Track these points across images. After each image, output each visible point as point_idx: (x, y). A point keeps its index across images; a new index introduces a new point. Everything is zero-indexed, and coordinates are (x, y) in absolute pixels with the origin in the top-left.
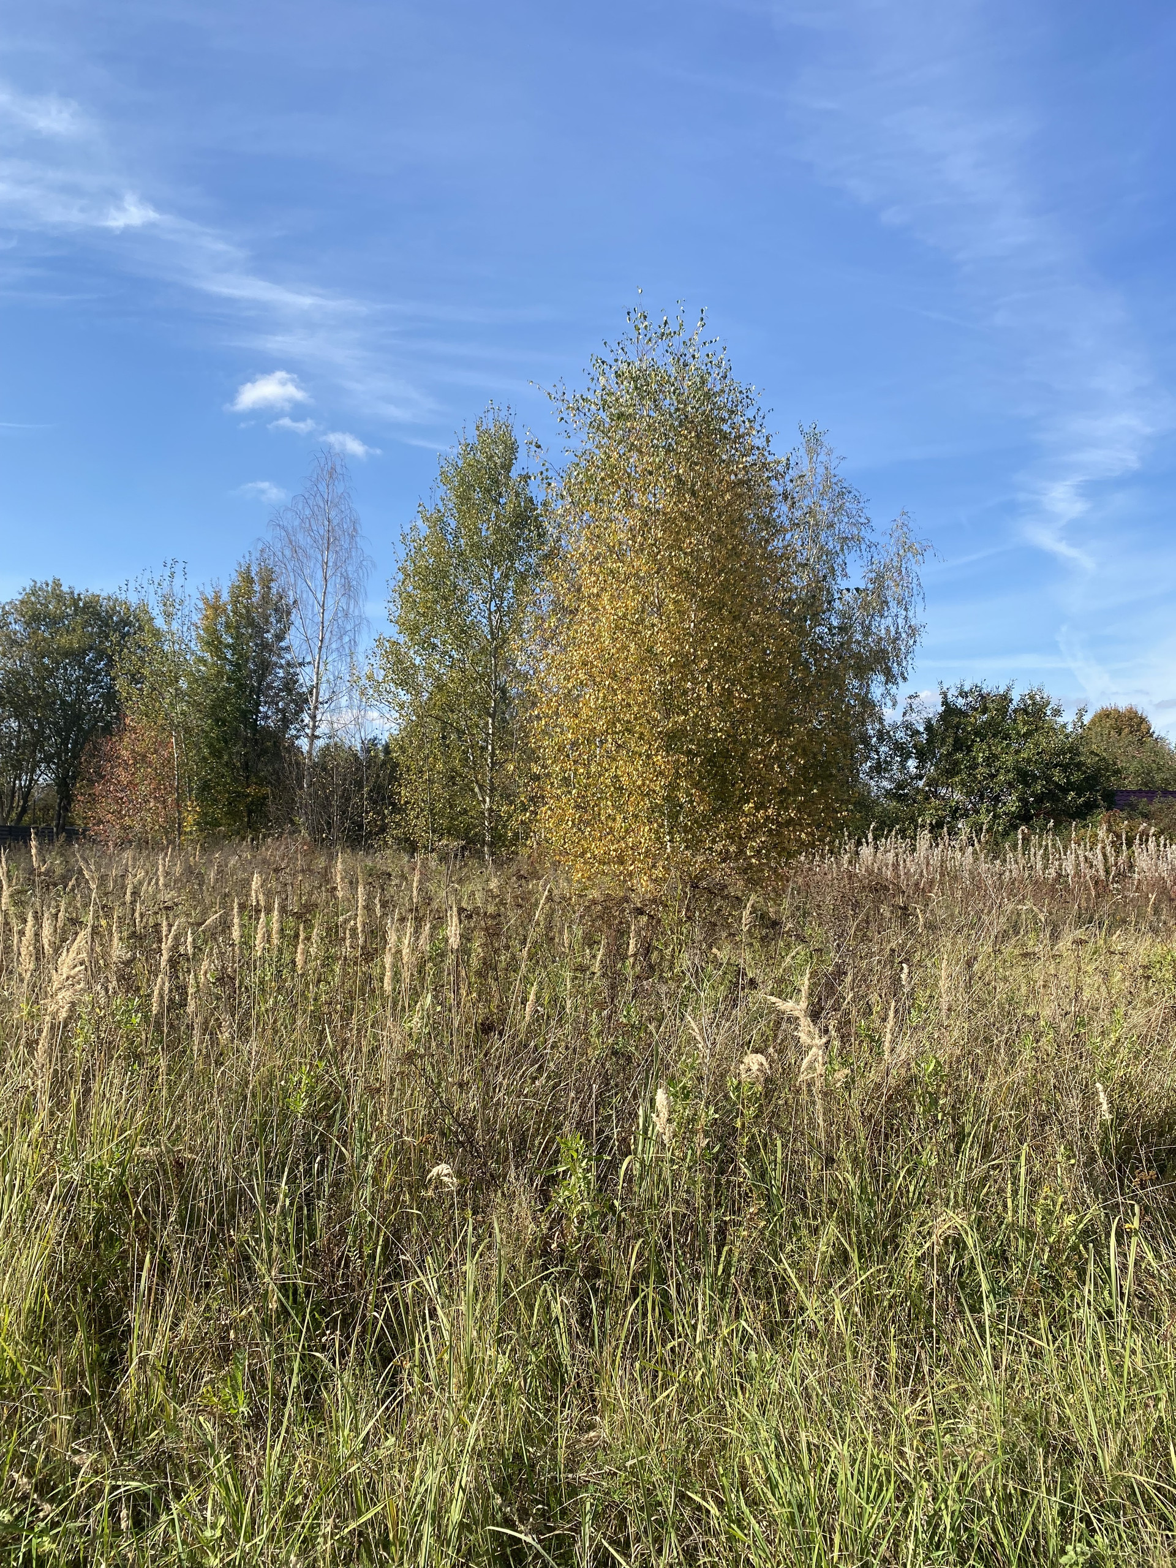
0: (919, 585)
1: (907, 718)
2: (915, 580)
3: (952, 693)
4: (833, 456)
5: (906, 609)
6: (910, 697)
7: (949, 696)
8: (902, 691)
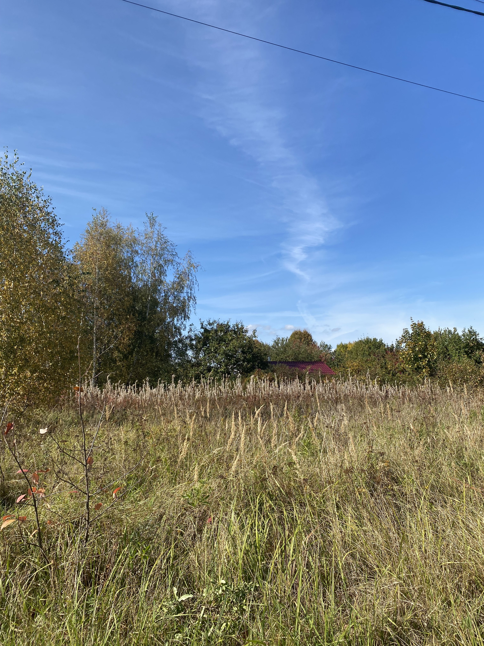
0: (196, 280)
1: (190, 333)
2: (194, 278)
3: (205, 323)
4: (162, 227)
5: (191, 290)
6: (191, 325)
7: (204, 325)
8: (187, 323)
